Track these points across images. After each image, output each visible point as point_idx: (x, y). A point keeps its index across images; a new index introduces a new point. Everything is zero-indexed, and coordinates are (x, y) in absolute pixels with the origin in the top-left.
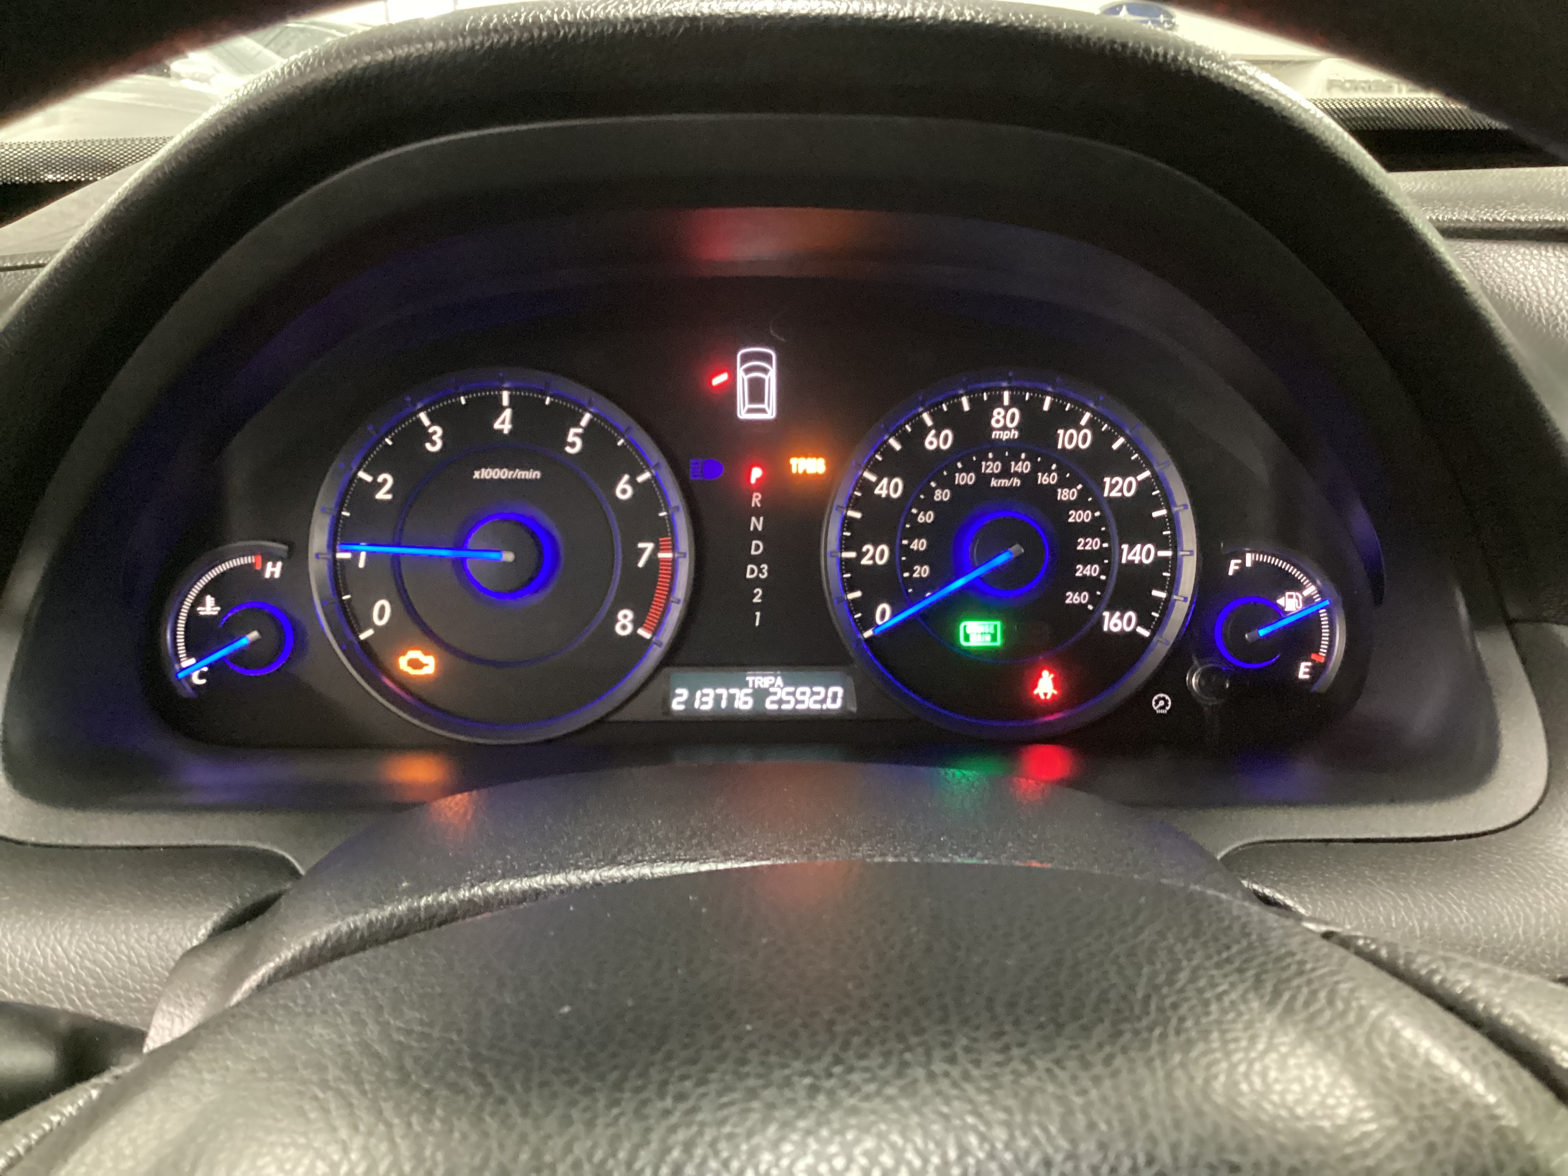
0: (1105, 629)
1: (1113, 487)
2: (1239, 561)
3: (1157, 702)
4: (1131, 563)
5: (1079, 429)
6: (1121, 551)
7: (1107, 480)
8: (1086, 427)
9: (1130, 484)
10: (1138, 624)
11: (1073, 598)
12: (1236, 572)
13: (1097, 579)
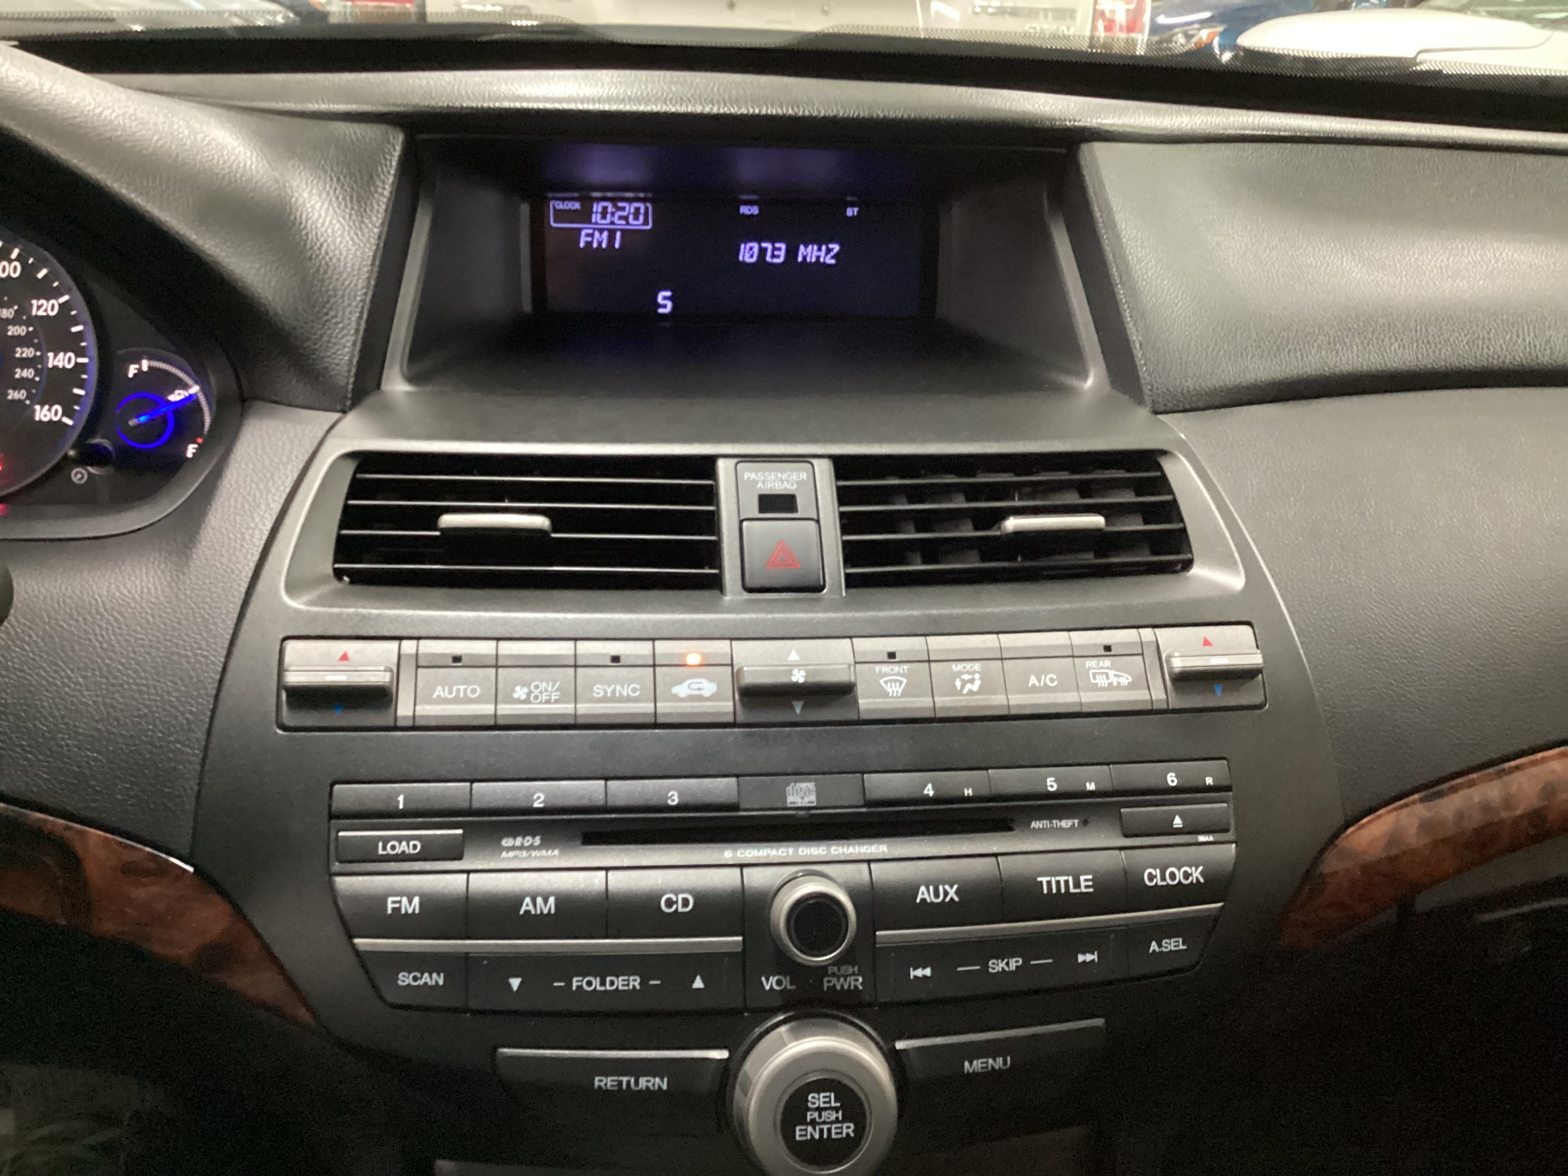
0: (37, 419)
1: (39, 307)
2: (137, 366)
3: (76, 474)
4: (55, 368)
5: (10, 261)
6: (48, 358)
7: (34, 302)
8: (16, 260)
9: (53, 306)
10: (63, 415)
11: (13, 395)
12: (135, 375)
13: (33, 380)
